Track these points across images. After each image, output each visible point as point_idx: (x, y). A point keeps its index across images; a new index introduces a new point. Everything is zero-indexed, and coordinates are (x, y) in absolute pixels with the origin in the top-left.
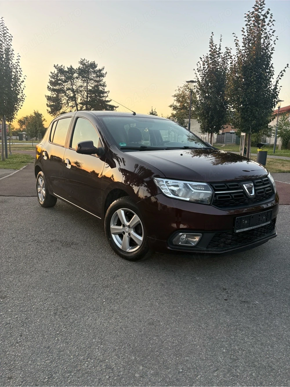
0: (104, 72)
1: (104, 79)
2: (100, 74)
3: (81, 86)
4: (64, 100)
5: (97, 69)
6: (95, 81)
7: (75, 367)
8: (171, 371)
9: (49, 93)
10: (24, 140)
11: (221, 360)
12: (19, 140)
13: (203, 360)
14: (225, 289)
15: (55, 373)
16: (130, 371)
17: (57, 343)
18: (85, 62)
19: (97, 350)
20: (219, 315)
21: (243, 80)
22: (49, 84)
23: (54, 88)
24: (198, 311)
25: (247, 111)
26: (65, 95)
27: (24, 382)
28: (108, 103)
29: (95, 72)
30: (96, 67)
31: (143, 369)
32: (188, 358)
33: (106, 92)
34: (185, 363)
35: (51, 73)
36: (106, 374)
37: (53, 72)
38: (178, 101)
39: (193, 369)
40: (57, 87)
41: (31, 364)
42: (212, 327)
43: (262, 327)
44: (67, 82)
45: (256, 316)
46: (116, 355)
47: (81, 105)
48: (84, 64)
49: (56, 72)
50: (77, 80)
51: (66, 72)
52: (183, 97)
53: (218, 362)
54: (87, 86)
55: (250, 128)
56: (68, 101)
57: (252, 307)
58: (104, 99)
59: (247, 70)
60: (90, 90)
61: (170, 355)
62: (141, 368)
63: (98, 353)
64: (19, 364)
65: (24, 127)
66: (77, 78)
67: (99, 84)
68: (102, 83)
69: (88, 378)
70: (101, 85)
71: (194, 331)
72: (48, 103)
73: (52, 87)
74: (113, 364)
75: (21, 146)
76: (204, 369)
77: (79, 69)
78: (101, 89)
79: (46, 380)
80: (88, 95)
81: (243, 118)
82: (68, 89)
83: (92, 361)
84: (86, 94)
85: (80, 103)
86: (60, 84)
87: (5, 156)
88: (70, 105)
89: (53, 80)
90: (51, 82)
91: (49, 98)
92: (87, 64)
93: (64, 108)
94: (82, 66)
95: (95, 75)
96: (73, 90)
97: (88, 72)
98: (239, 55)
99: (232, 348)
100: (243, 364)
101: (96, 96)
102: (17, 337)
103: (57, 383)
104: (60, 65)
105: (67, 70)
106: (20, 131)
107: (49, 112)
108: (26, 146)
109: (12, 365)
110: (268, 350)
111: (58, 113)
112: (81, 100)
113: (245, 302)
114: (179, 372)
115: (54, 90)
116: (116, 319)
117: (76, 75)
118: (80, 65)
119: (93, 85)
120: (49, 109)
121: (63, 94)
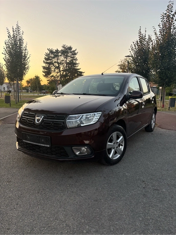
0: (76, 52)
1: (77, 56)
2: (74, 53)
3: (63, 61)
4: (53, 68)
5: (73, 50)
6: (71, 57)
7: (47, 225)
8: (106, 230)
9: (44, 65)
10: (29, 92)
11: (139, 225)
12: (27, 92)
13: (127, 224)
14: (144, 181)
15: (35, 227)
16: (81, 229)
17: (38, 210)
18: (65, 46)
19: (61, 215)
20: (139, 197)
21: (160, 54)
22: (44, 60)
23: (47, 61)
24: (126, 194)
25: (162, 74)
26: (53, 66)
27: (16, 232)
28: (79, 70)
29: (71, 52)
30: (72, 49)
31: (88, 228)
32: (117, 223)
33: (77, 64)
34: (115, 226)
35: (46, 53)
36: (65, 230)
37: (47, 53)
38: (121, 68)
39: (120, 229)
40: (49, 61)
41: (21, 222)
42: (134, 204)
43: (166, 205)
44: (55, 58)
45: (163, 199)
46: (73, 219)
47: (63, 72)
48: (65, 48)
49: (49, 53)
50: (61, 57)
51: (54, 52)
52: (124, 66)
53: (136, 226)
54: (66, 60)
55: (164, 84)
56: (55, 69)
57: (161, 193)
58: (76, 68)
59: (162, 49)
60: (68, 63)
61: (106, 220)
62: (88, 227)
63: (61, 217)
64: (14, 221)
65: (29, 85)
66: (61, 56)
67: (74, 59)
68: (75, 58)
69: (55, 231)
70: (74, 60)
71: (123, 206)
72: (44, 70)
73: (46, 61)
74: (71, 224)
75: (27, 96)
76: (127, 230)
77: (62, 50)
78: (74, 62)
79: (29, 231)
80: (67, 66)
81: (160, 78)
82: (55, 62)
83: (58, 221)
84: (66, 65)
85: (62, 70)
86: (50, 60)
87: (17, 101)
88: (56, 71)
89: (47, 57)
90: (45, 59)
91: (44, 68)
92: (66, 47)
93: (53, 73)
94: (63, 49)
95: (71, 54)
96: (58, 63)
97: (67, 52)
98: (157, 40)
99: (146, 217)
100: (152, 228)
101: (71, 66)
102: (14, 205)
103: (36, 233)
104: (51, 49)
105: (55, 51)
106: (27, 87)
107: (44, 76)
108: (30, 95)
109: (10, 222)
110: (169, 220)
111: (49, 76)
112: (63, 68)
113: (156, 190)
114: (111, 231)
115: (47, 63)
116: (74, 197)
117: (60, 54)
118: (62, 48)
119: (70, 60)
120: (44, 74)
121: (52, 65)
